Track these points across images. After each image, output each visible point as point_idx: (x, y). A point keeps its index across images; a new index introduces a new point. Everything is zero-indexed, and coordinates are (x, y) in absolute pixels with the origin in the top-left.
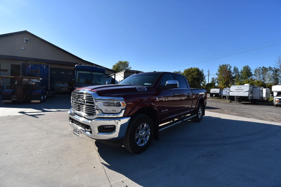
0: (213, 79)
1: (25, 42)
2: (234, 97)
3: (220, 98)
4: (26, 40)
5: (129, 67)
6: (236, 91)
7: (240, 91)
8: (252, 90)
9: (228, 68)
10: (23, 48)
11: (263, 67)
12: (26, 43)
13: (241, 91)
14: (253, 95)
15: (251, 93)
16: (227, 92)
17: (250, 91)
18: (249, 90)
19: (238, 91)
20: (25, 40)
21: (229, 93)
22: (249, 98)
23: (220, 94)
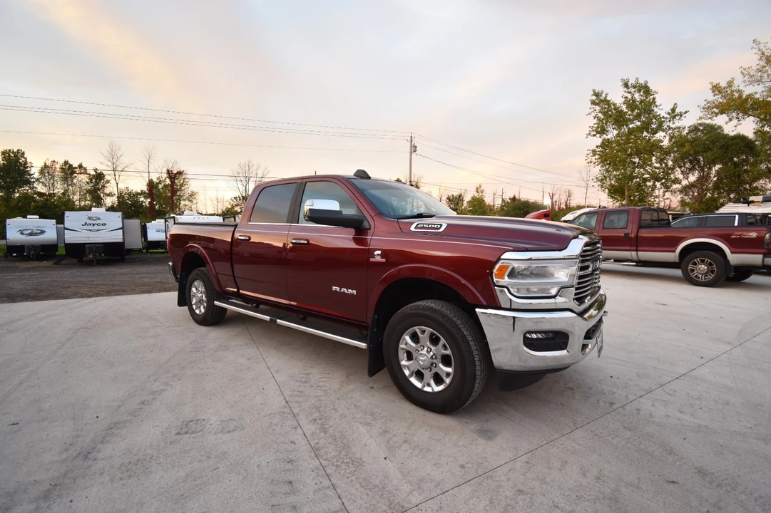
6: (86, 227)
7: (96, 227)
19: (91, 227)
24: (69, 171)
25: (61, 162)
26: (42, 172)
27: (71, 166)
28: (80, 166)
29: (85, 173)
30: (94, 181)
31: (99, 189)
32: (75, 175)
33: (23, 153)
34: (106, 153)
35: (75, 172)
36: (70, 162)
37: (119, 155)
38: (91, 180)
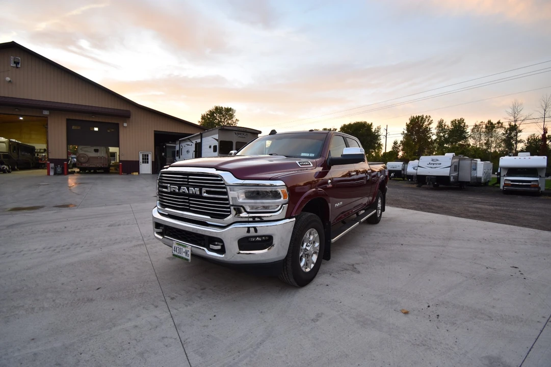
0: (395, 143)
1: (13, 65)
2: (425, 178)
3: (404, 180)
4: (15, 63)
5: (234, 119)
6: (430, 166)
7: (435, 166)
8: (457, 164)
9: (426, 123)
10: (8, 79)
11: (489, 122)
12: (14, 67)
13: (438, 166)
14: (458, 174)
15: (455, 170)
16: (414, 169)
17: (453, 166)
18: (451, 165)
19: (432, 166)
20: (12, 62)
21: (417, 170)
22: (452, 179)
23: (403, 172)
24: (490, 127)
25: (486, 122)
26: (473, 130)
27: (492, 123)
28: (499, 123)
29: (502, 127)
30: (508, 132)
31: (512, 138)
32: (494, 129)
33: (463, 120)
34: (510, 111)
35: (494, 127)
36: (492, 121)
37: (519, 111)
38: (506, 131)
